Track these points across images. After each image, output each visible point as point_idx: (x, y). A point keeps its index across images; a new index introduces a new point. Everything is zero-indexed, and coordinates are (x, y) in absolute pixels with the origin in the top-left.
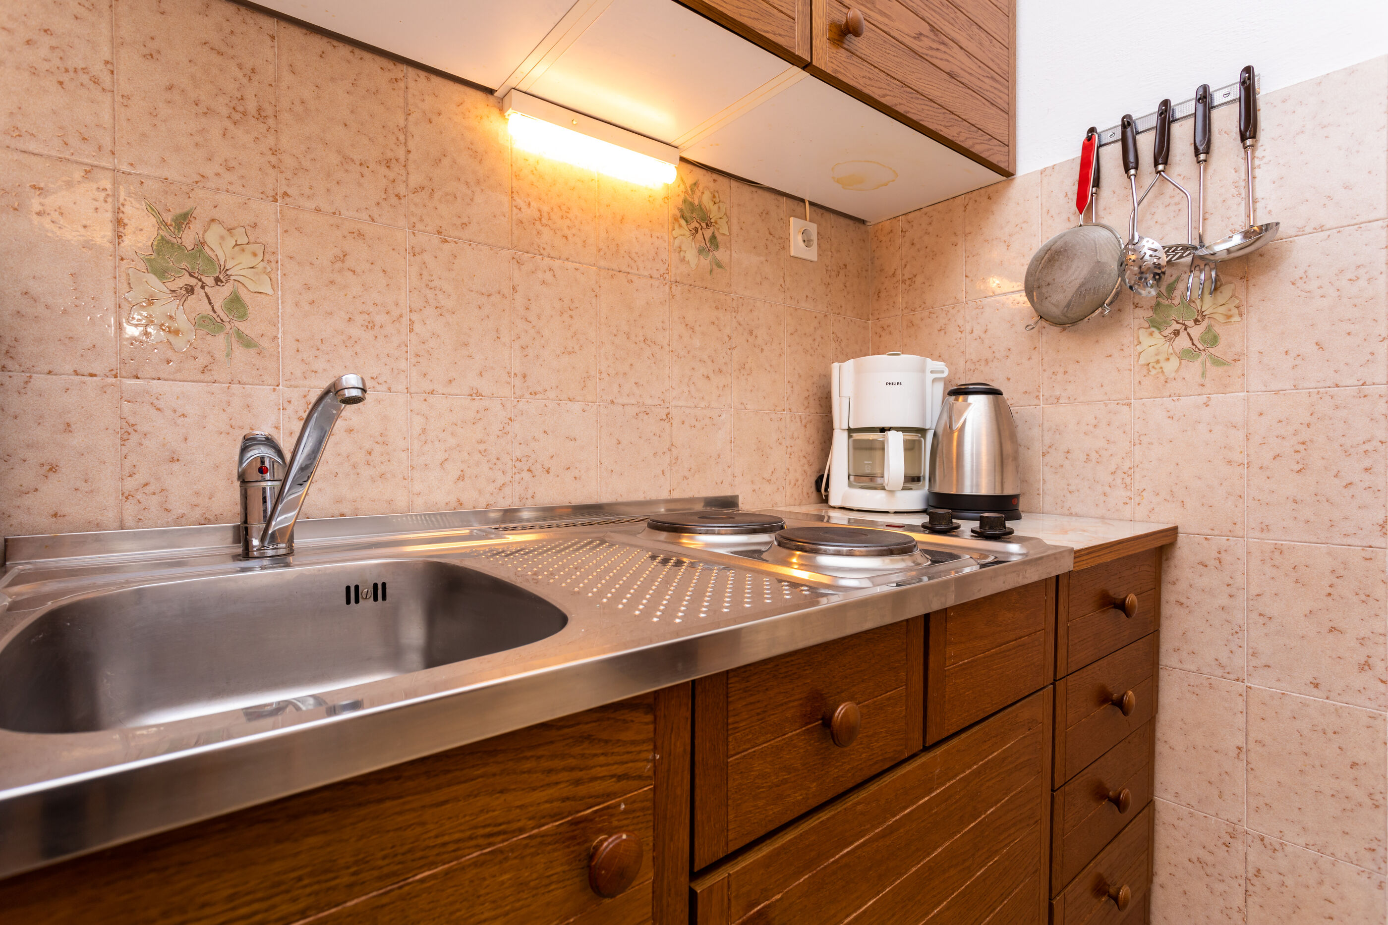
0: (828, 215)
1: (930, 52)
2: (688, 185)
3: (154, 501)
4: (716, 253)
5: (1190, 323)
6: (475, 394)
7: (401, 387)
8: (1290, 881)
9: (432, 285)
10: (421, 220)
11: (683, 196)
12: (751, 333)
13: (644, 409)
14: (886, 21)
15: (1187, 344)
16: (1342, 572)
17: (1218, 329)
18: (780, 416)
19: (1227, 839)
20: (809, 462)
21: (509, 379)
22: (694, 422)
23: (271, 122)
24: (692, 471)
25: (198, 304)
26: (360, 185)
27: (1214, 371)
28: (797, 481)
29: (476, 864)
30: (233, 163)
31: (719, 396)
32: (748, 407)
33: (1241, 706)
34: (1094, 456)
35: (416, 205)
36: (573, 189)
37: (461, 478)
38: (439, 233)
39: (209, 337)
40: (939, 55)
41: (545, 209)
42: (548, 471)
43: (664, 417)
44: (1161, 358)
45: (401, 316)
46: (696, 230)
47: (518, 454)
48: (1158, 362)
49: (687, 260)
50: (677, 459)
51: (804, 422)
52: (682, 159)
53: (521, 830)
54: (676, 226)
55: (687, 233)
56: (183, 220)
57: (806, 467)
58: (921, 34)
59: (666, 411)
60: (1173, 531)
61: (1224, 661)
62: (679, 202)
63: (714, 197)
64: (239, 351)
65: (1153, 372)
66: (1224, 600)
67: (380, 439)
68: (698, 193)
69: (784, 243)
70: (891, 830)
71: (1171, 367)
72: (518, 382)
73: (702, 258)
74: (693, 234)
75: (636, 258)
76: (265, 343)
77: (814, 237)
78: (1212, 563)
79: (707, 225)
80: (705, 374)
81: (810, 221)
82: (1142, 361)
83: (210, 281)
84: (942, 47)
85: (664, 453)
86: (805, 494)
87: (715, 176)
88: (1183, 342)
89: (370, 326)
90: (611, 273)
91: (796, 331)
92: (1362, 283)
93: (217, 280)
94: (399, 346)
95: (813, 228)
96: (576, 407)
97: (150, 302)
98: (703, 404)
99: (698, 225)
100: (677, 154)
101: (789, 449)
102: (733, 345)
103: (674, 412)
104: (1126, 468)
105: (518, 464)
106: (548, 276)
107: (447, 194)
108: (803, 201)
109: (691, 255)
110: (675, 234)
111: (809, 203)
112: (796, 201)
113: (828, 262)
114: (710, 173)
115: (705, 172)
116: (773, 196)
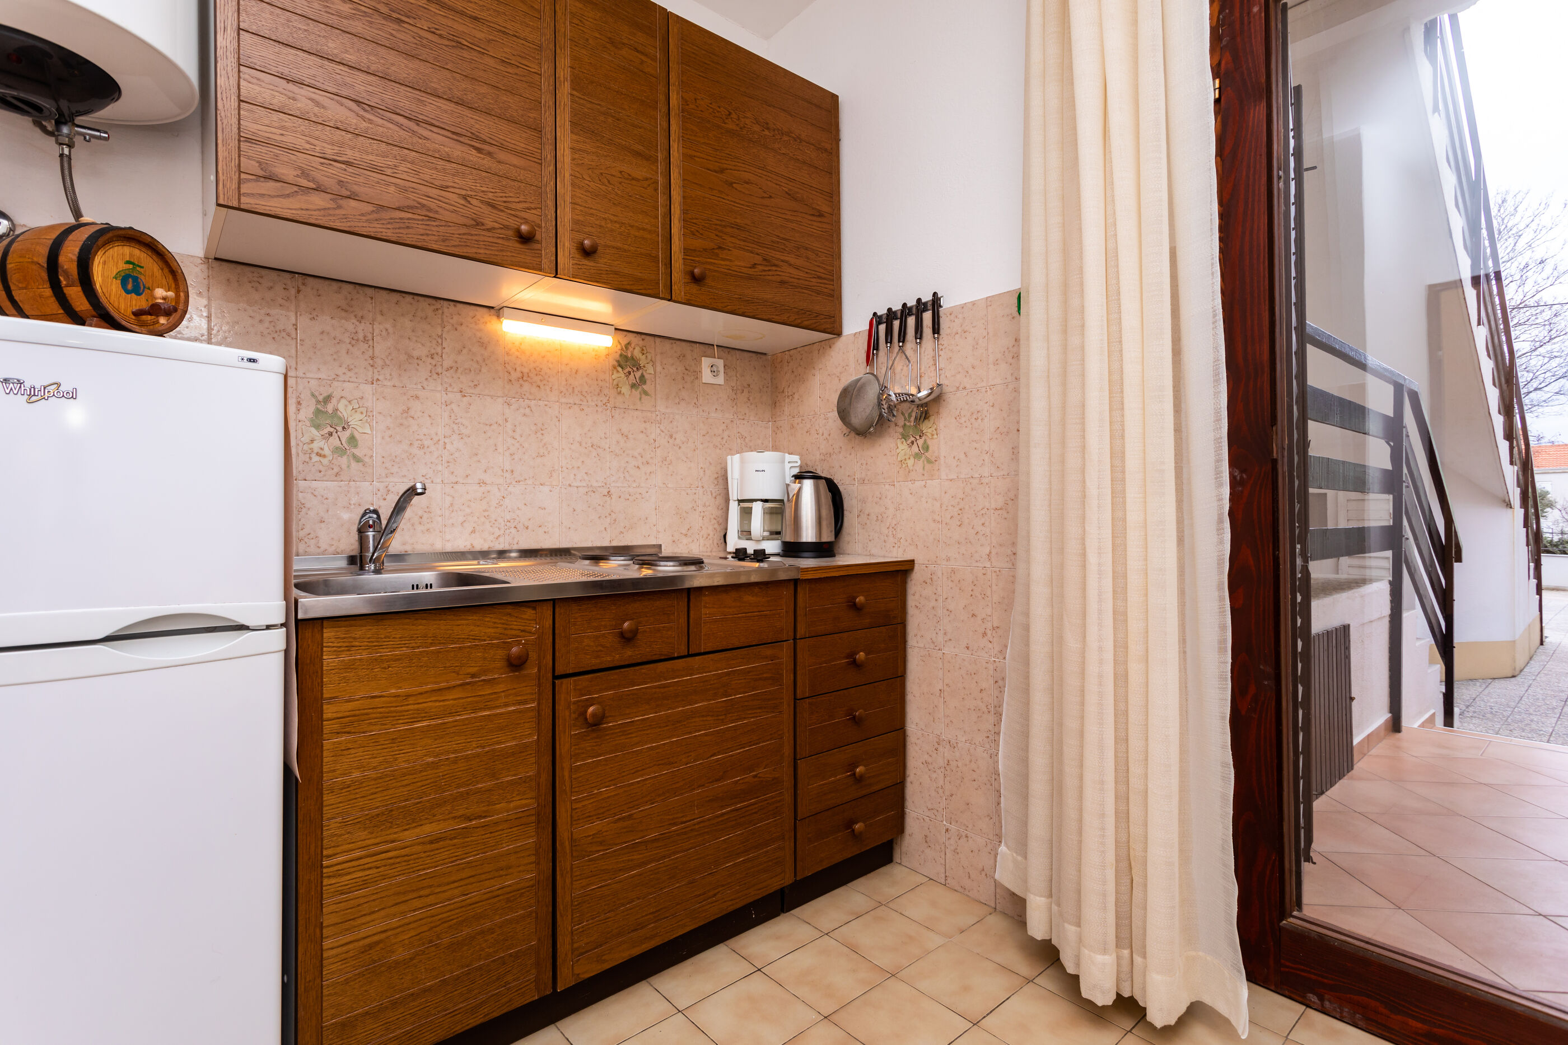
0: (733, 352)
1: (764, 273)
2: (623, 345)
3: (313, 542)
4: (644, 387)
5: (918, 437)
6: (482, 483)
7: (439, 480)
8: (960, 765)
9: (456, 421)
10: (451, 385)
11: (619, 352)
12: (671, 436)
13: (592, 489)
14: (728, 263)
15: (917, 450)
16: (976, 582)
17: (929, 442)
18: (694, 491)
19: (936, 746)
20: (718, 522)
21: (502, 474)
22: (628, 497)
23: (371, 343)
24: (627, 529)
25: (334, 441)
26: (417, 370)
27: (928, 466)
28: (709, 535)
29: (469, 647)
30: (352, 367)
31: (647, 479)
32: (669, 485)
33: (941, 666)
34: (880, 517)
35: (447, 377)
36: (544, 357)
37: (473, 532)
38: (461, 392)
39: (339, 458)
40: (770, 273)
41: (525, 370)
42: (527, 528)
43: (606, 494)
44: (907, 457)
45: (439, 440)
46: (630, 373)
47: (508, 518)
48: (905, 460)
49: (622, 392)
50: (615, 520)
51: (714, 495)
52: (616, 329)
53: (485, 640)
54: (615, 372)
55: (623, 375)
56: (328, 399)
57: (716, 526)
59: (608, 490)
60: (912, 562)
61: (934, 639)
62: (617, 356)
63: (643, 350)
64: (354, 464)
65: (904, 466)
66: (933, 603)
67: (427, 510)
68: (631, 349)
69: (697, 374)
70: (664, 686)
71: (910, 462)
72: (508, 475)
73: (633, 390)
74: (626, 376)
75: (586, 395)
76: (367, 459)
77: (722, 369)
78: (929, 581)
79: (637, 369)
80: (636, 465)
81: (718, 358)
82: (899, 459)
83: (340, 429)
84: (774, 268)
85: (606, 517)
86: (715, 544)
87: (643, 337)
88: (915, 448)
89: (422, 447)
90: (570, 405)
91: (708, 433)
92: (979, 420)
93: (344, 428)
94: (438, 457)
95: (720, 363)
96: (546, 489)
97: (312, 441)
98: (634, 485)
99: (630, 370)
100: (613, 328)
101: (702, 514)
102: (657, 445)
103: (612, 490)
104: (893, 525)
105: (508, 524)
106: (528, 411)
107: (466, 369)
108: (713, 345)
109: (625, 389)
110: (614, 377)
111: (717, 346)
112: (707, 346)
113: (733, 384)
114: (639, 335)
115: (635, 335)
116: (688, 344)
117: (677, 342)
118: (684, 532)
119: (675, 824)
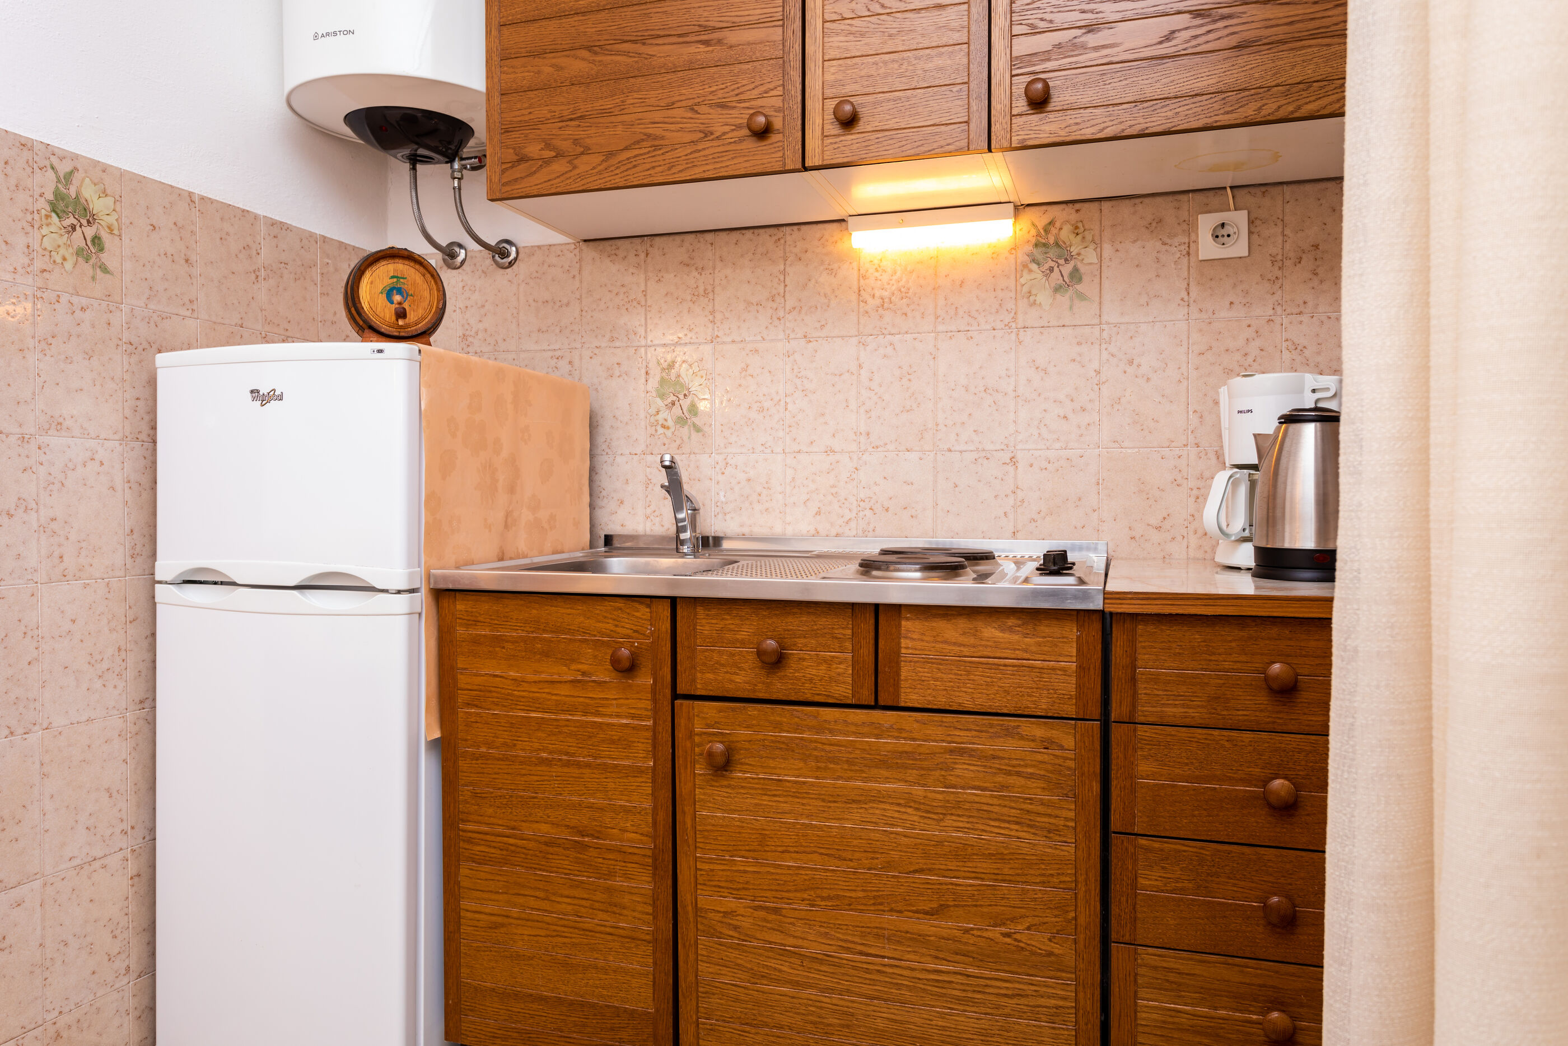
0: (1273, 191)
2: (1040, 227)
3: (658, 519)
4: (1078, 287)
6: (830, 451)
7: (779, 450)
9: (800, 375)
10: (793, 331)
11: (1034, 240)
12: (1131, 362)
13: (984, 454)
18: (1177, 453)
21: (855, 438)
22: (1045, 464)
23: (711, 296)
24: (1042, 514)
25: (676, 411)
26: (756, 318)
29: (580, 640)
30: (693, 326)
31: (1081, 435)
35: (790, 321)
37: (818, 513)
38: (805, 337)
39: (681, 429)
41: (886, 294)
42: (887, 510)
43: (1008, 461)
45: (780, 400)
46: (1052, 269)
47: (862, 496)
49: (1038, 302)
50: (1023, 501)
52: (1017, 206)
53: (595, 636)
54: (1025, 272)
55: (1040, 275)
56: (671, 366)
59: (1013, 455)
62: (1031, 247)
63: (1077, 228)
64: (694, 435)
67: (766, 486)
68: (1054, 231)
69: (1189, 248)
72: (863, 439)
73: (1058, 296)
74: (1046, 276)
75: (977, 315)
76: (706, 429)
77: (1242, 227)
79: (1066, 260)
80: (1062, 415)
81: (1235, 209)
83: (681, 397)
85: (1006, 496)
87: (1078, 206)
89: (761, 410)
90: (950, 334)
91: (1210, 348)
93: (685, 395)
94: (778, 421)
95: (1240, 218)
96: (913, 456)
97: (658, 413)
98: (1057, 445)
99: (1053, 264)
100: (1012, 206)
101: (1195, 491)
102: (1103, 380)
103: (1019, 455)
105: (862, 504)
106: (890, 349)
107: (811, 307)
108: (1225, 188)
109: (1044, 297)
110: (1023, 281)
111: (1231, 188)
112: (1212, 193)
113: (1274, 251)
114: (1071, 205)
115: (1064, 206)
116: (1170, 198)
117: (1147, 200)
118: (1154, 522)
119: (848, 950)
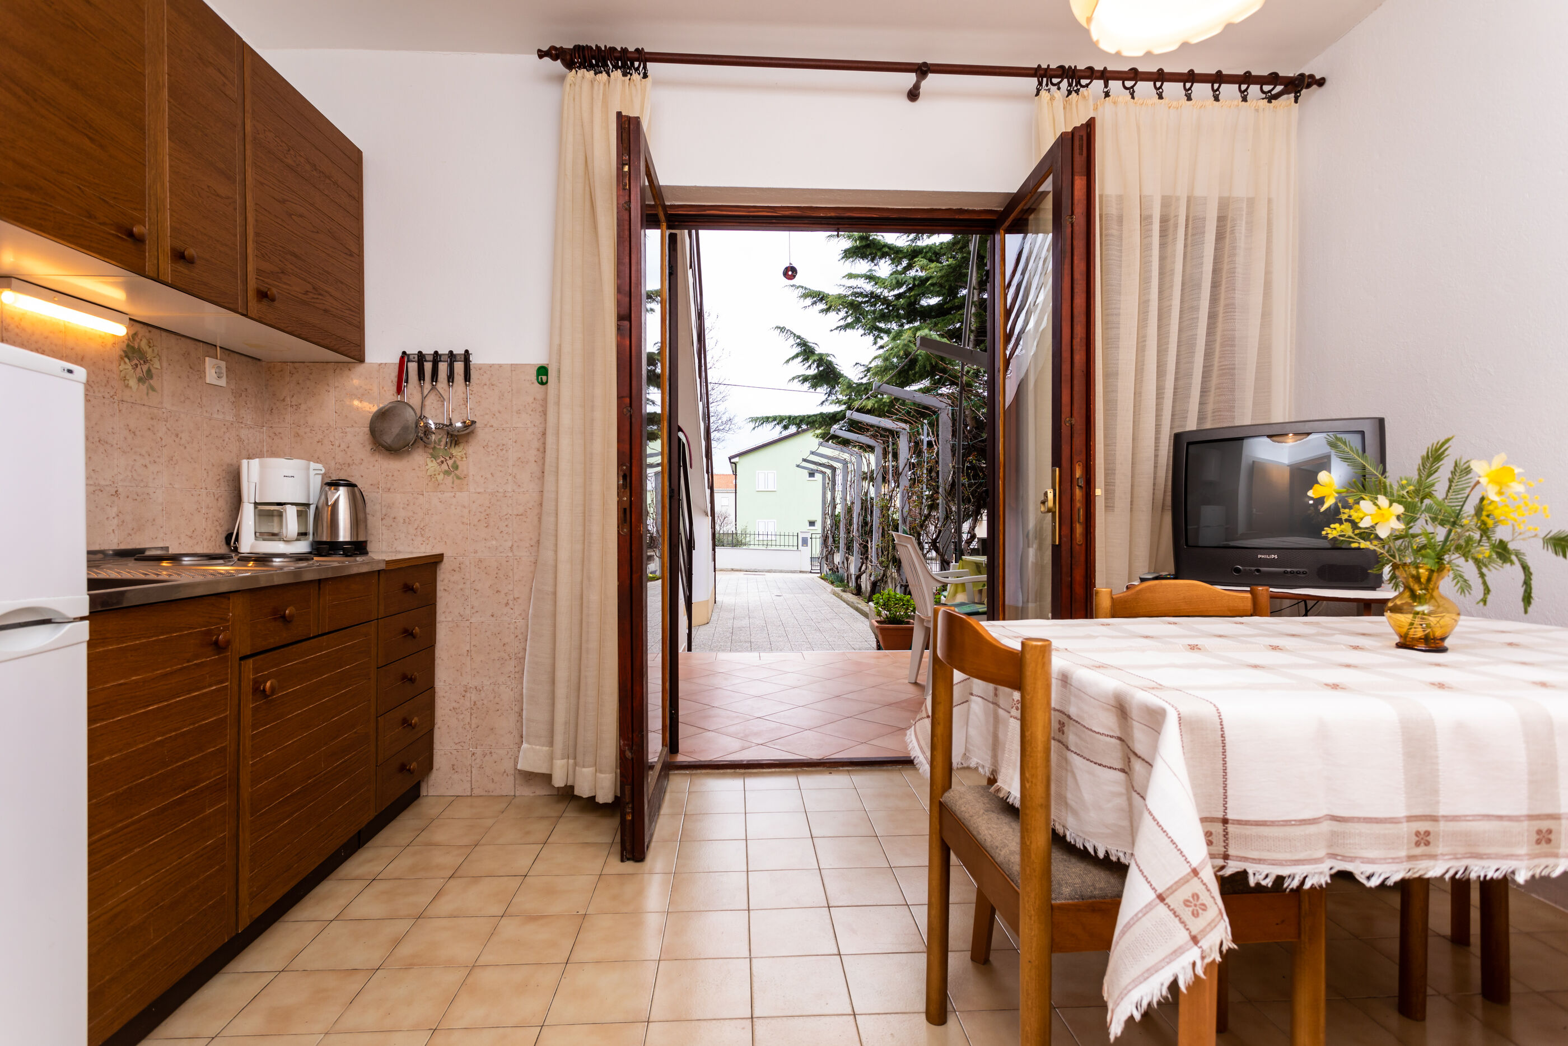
0: (232, 355)
1: (313, 301)
2: (131, 336)
4: (151, 381)
5: (448, 458)
8: (485, 702)
11: (126, 342)
12: (177, 436)
13: (99, 488)
14: (288, 287)
15: (446, 468)
16: (500, 567)
17: (459, 463)
18: (198, 493)
19: (464, 693)
20: (220, 524)
22: (136, 497)
24: (135, 530)
27: (457, 482)
28: (212, 537)
31: (154, 479)
32: (176, 486)
33: (468, 632)
34: (407, 520)
36: (46, 338)
40: (318, 301)
43: (114, 493)
44: (436, 473)
46: (136, 365)
48: (435, 475)
49: (130, 385)
50: (123, 522)
51: (216, 497)
52: (130, 319)
53: (197, 628)
54: (122, 363)
55: (130, 368)
57: (218, 528)
58: (307, 291)
59: (116, 489)
60: (441, 556)
61: (462, 613)
62: (124, 346)
63: (149, 343)
65: (433, 480)
66: (461, 586)
68: (138, 340)
69: (202, 374)
70: (306, 662)
71: (440, 477)
73: (140, 384)
74: (134, 369)
75: (93, 385)
77: (224, 370)
78: (457, 569)
79: (144, 362)
80: (144, 464)
81: (220, 360)
82: (429, 474)
84: (320, 297)
85: (114, 518)
86: (217, 545)
87: (150, 328)
88: (445, 467)
91: (210, 434)
92: (504, 451)
95: (223, 364)
98: (142, 485)
99: (137, 362)
100: (127, 317)
101: (206, 516)
102: (164, 444)
103: (120, 490)
104: (422, 526)
108: (216, 346)
109: (133, 383)
110: (121, 368)
111: (220, 347)
112: (210, 346)
113: (233, 387)
114: (146, 327)
115: (142, 325)
116: (193, 342)
117: (183, 339)
118: (189, 534)
119: (310, 778)
